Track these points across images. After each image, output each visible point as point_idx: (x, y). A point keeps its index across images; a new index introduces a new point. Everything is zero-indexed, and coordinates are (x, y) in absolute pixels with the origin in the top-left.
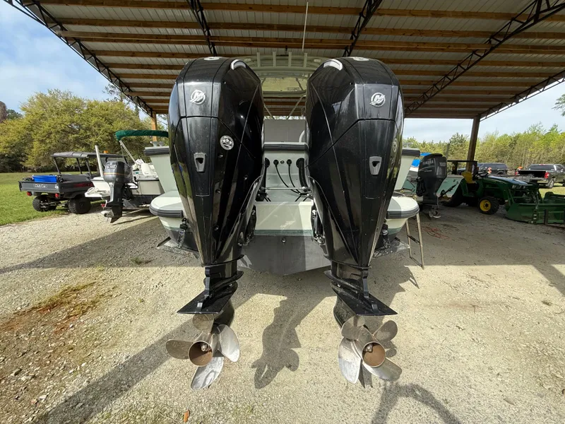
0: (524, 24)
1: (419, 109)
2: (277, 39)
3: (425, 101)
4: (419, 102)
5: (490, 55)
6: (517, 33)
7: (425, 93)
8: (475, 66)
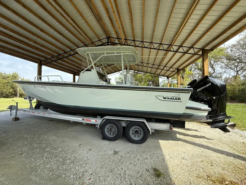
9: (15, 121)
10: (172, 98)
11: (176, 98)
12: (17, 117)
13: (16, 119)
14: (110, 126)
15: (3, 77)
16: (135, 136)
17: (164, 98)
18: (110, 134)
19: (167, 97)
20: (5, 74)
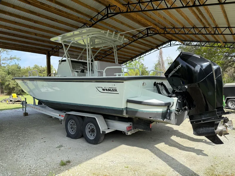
0: (144, 36)
1: (103, 59)
2: (55, 8)
3: (106, 56)
4: (103, 56)
5: (133, 43)
6: (141, 38)
7: (105, 52)
8: (127, 46)
9: (25, 116)
10: (110, 89)
11: (113, 89)
12: (26, 112)
13: (26, 114)
14: (72, 122)
15: (40, 71)
16: (91, 135)
17: (103, 90)
18: (73, 131)
19: (105, 88)
20: (41, 67)
